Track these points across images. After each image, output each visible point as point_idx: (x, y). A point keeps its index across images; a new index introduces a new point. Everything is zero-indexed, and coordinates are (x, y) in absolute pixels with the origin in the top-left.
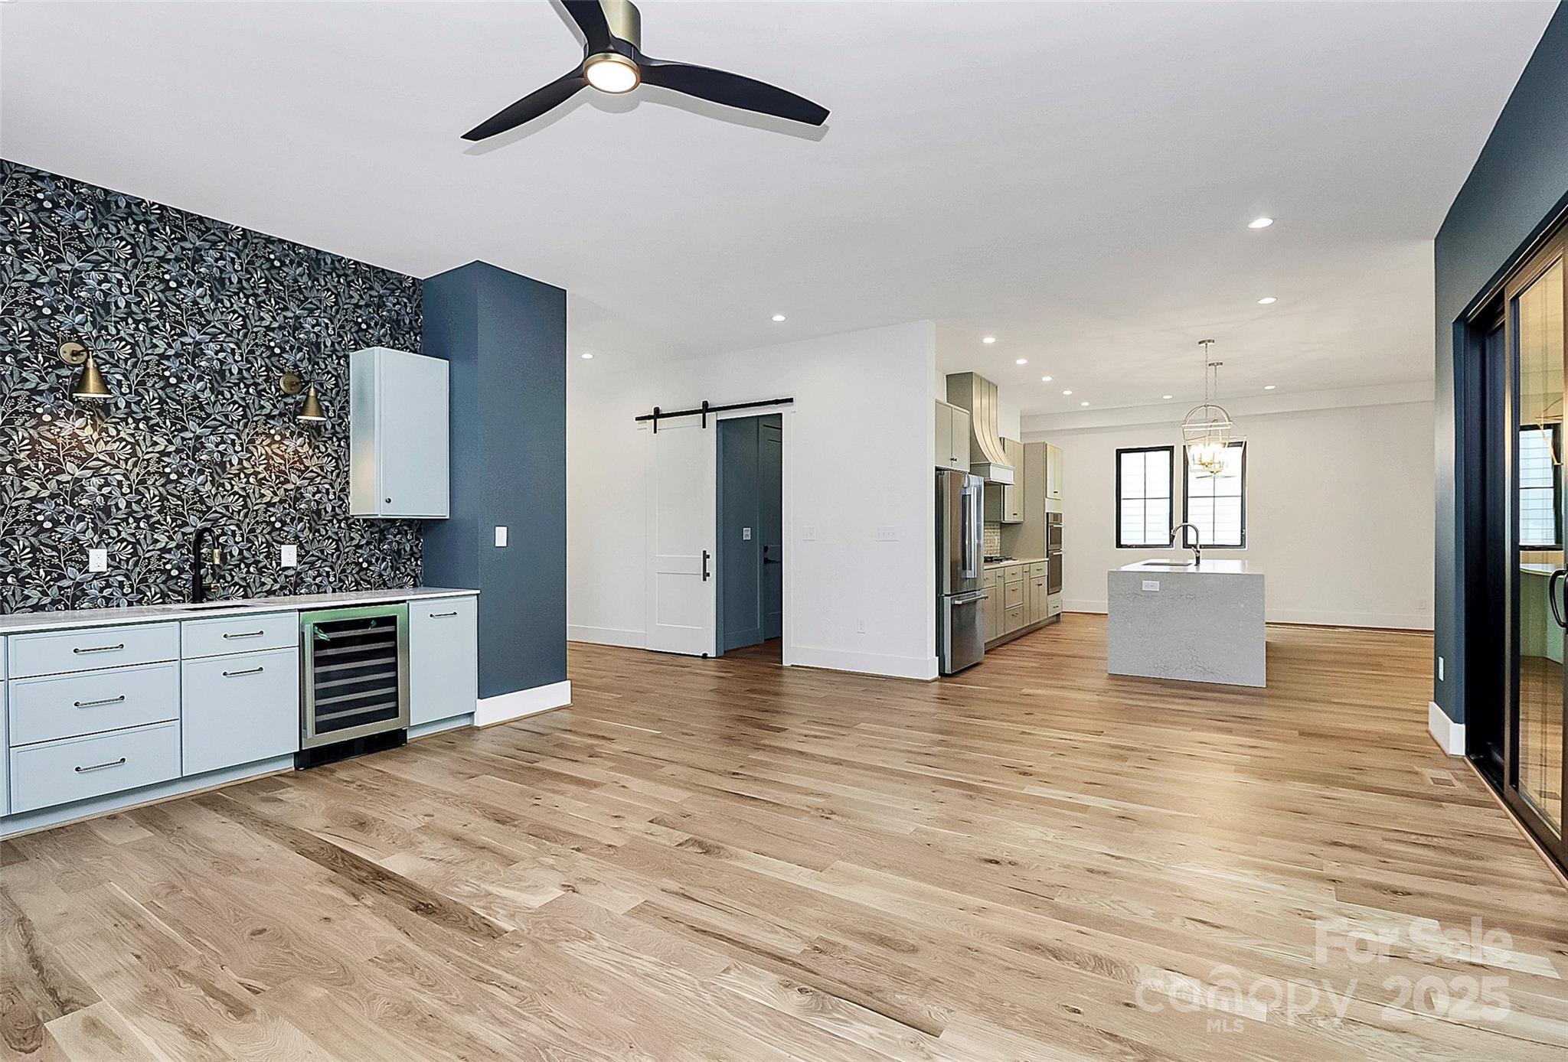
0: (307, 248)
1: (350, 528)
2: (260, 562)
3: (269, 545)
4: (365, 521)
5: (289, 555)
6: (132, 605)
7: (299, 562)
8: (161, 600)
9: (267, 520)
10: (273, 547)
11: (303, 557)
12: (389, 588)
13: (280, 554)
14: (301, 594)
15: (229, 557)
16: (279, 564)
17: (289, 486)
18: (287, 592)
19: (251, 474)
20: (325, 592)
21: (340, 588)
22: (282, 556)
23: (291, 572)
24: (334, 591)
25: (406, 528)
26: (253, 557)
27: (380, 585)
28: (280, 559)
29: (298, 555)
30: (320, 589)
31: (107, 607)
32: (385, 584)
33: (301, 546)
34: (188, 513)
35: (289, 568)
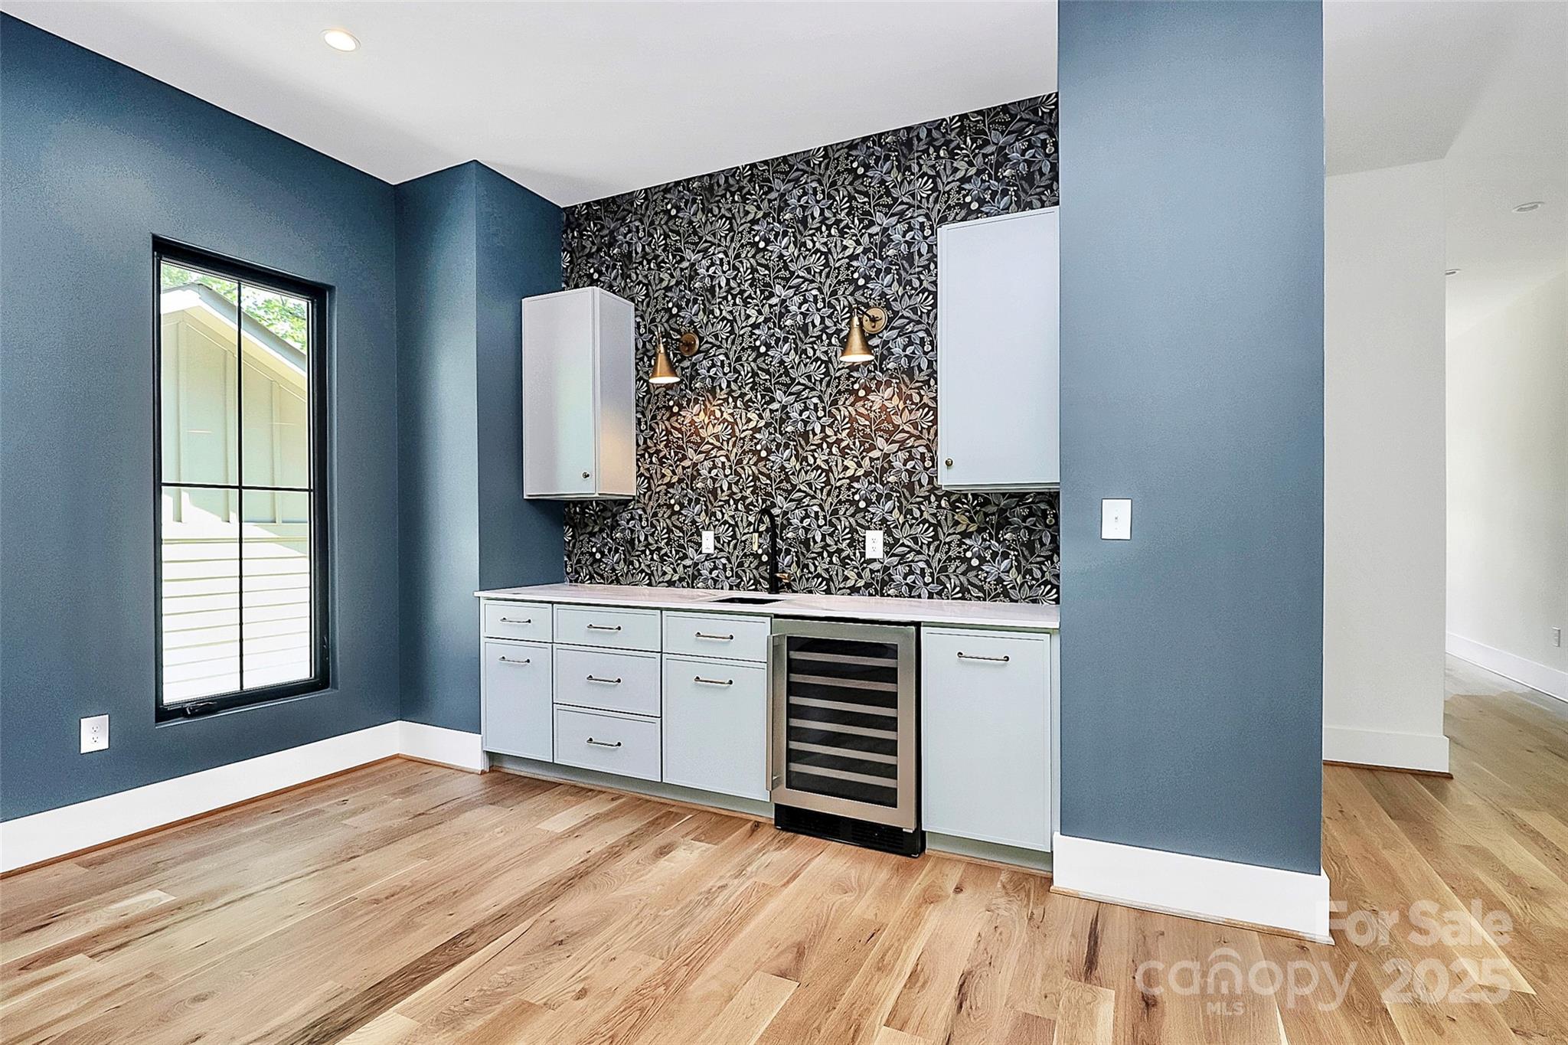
0: (895, 132)
1: (953, 508)
2: (843, 550)
3: (853, 531)
4: (975, 496)
5: (874, 543)
6: (732, 589)
7: (887, 553)
8: (754, 587)
9: (851, 498)
10: (857, 533)
11: (892, 546)
12: (1012, 601)
13: (864, 541)
14: (889, 595)
15: (812, 544)
16: (863, 555)
17: (875, 454)
18: (872, 591)
19: (834, 443)
20: (919, 596)
21: (939, 593)
22: (866, 544)
23: (876, 566)
24: (931, 596)
25: (1043, 506)
26: (836, 544)
27: (998, 595)
28: (864, 548)
29: (885, 544)
30: (912, 592)
31: (714, 588)
32: (1006, 594)
33: (888, 533)
34: (776, 493)
35: (874, 560)
